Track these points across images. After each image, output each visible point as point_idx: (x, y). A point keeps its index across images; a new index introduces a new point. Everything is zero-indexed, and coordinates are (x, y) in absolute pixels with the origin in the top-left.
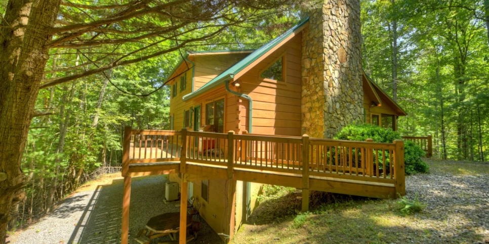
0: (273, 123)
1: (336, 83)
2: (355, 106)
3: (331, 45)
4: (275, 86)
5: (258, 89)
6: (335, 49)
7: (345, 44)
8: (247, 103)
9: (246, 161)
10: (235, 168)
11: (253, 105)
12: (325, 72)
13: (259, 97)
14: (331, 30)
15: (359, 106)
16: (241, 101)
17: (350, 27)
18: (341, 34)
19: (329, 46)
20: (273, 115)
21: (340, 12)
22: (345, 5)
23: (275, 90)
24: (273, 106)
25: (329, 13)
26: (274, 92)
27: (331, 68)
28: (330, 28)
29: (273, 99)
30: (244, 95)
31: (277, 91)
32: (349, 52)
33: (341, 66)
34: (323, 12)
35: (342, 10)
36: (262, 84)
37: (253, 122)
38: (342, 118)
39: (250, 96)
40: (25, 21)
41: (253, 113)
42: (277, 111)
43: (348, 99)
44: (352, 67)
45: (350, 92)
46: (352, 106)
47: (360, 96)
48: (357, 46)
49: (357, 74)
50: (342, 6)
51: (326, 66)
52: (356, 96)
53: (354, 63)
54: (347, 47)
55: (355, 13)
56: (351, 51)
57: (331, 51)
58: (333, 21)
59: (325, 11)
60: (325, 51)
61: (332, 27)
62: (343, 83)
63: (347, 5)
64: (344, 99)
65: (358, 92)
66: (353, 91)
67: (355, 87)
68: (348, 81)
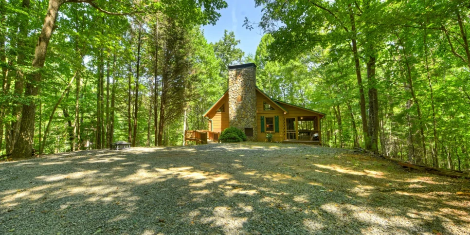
0: (220, 127)
1: (235, 111)
2: (247, 118)
3: (233, 97)
4: (221, 114)
5: (215, 117)
6: (235, 98)
8: (211, 121)
11: (212, 122)
12: (229, 108)
13: (215, 119)
14: (233, 91)
16: (209, 121)
17: (245, 84)
21: (239, 81)
24: (221, 121)
25: (232, 84)
26: (220, 117)
27: (233, 106)
29: (220, 119)
30: (209, 119)
31: (222, 116)
33: (238, 103)
36: (216, 115)
37: (213, 127)
38: (239, 124)
39: (212, 120)
41: (213, 125)
42: (222, 123)
43: (243, 116)
44: (245, 102)
45: (244, 113)
46: (245, 119)
47: (252, 113)
48: (249, 91)
49: (249, 104)
50: (239, 78)
51: (230, 106)
52: (249, 114)
53: (247, 100)
54: (243, 94)
55: (248, 76)
56: (245, 95)
57: (233, 99)
58: (234, 87)
59: (229, 85)
60: (230, 100)
61: (233, 89)
62: (240, 110)
63: (243, 76)
64: (240, 117)
65: (250, 112)
66: (246, 112)
67: (248, 110)
68: (243, 108)
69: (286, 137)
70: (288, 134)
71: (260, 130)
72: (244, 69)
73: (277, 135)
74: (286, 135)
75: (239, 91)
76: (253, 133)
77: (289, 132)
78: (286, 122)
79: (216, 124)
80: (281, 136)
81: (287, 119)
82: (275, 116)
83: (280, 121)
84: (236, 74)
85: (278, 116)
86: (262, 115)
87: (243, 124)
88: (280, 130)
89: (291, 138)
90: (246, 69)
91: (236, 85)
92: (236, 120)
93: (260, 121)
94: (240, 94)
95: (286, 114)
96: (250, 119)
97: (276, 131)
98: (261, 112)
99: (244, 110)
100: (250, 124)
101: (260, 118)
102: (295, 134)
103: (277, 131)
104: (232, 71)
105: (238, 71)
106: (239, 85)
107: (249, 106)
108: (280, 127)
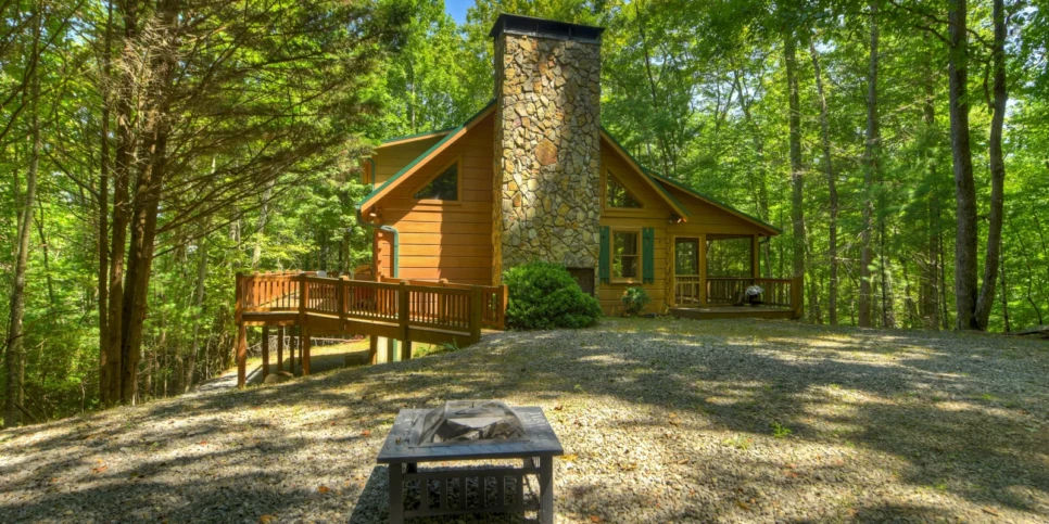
0: (436, 261)
1: (529, 198)
2: (576, 231)
3: (520, 141)
4: (440, 209)
5: (411, 216)
6: (528, 146)
7: (552, 134)
8: (390, 236)
9: (386, 314)
10: (349, 319)
11: (399, 239)
12: (505, 186)
13: (411, 227)
14: (521, 117)
15: (588, 230)
16: (380, 235)
17: (568, 102)
18: (546, 118)
19: (515, 143)
20: (437, 250)
21: (545, 82)
22: (558, 68)
23: (440, 215)
24: (438, 238)
25: (519, 90)
26: (439, 218)
27: (519, 178)
28: (518, 114)
29: (438, 227)
30: (384, 227)
31: (443, 216)
32: (565, 144)
33: (542, 171)
34: (505, 93)
35: (548, 78)
36: (417, 208)
37: (400, 261)
38: (543, 252)
39: (395, 228)
40: (143, 221)
41: (400, 250)
42: (443, 244)
43: (560, 221)
44: (569, 168)
45: (564, 210)
46: (568, 232)
47: (591, 214)
48: (586, 129)
49: (584, 179)
50: (548, 73)
51: (507, 176)
52: (580, 214)
53: (577, 161)
54: (561, 137)
55: (583, 73)
56: (570, 141)
57: (520, 151)
58: (525, 102)
59: (507, 90)
60: (507, 153)
61: (523, 113)
62: (548, 197)
63: (563, 66)
64: (548, 222)
65: (585, 207)
66: (572, 208)
67: (578, 200)
68: (560, 192)
69: (673, 300)
70: (678, 287)
72: (570, 44)
73: (647, 289)
74: (674, 290)
75: (548, 123)
76: (592, 287)
78: (673, 248)
79: (415, 250)
80: (658, 292)
81: (676, 240)
82: (644, 229)
83: (657, 244)
84: (537, 56)
85: (651, 229)
86: (603, 223)
87: (560, 250)
88: (657, 275)
89: (687, 299)
91: (534, 96)
96: (586, 235)
97: (645, 279)
99: (565, 201)
100: (584, 252)
102: (697, 286)
103: (649, 278)
104: (518, 37)
105: (543, 45)
106: (544, 100)
107: (584, 183)
108: (657, 264)
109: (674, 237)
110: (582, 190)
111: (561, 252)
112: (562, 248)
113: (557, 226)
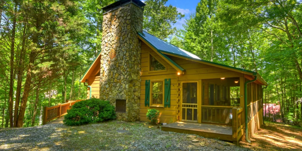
0: (99, 96)
1: (107, 73)
2: (120, 84)
3: (105, 52)
5: (94, 82)
6: (107, 53)
8: (89, 89)
11: (91, 90)
12: (101, 69)
13: (94, 85)
14: (106, 43)
15: (124, 83)
17: (120, 31)
21: (113, 27)
22: (117, 20)
24: (99, 89)
25: (106, 33)
27: (104, 66)
30: (88, 86)
32: (118, 49)
33: (111, 62)
35: (114, 25)
38: (110, 93)
39: (90, 86)
41: (91, 93)
43: (115, 80)
44: (119, 58)
45: (117, 75)
46: (118, 85)
47: (126, 76)
48: (125, 41)
49: (123, 61)
50: (114, 23)
51: (101, 65)
52: (122, 77)
53: (121, 55)
54: (117, 47)
55: (125, 18)
56: (119, 47)
57: (105, 55)
58: (108, 37)
60: (102, 57)
61: (107, 41)
62: (112, 71)
63: (119, 18)
64: (112, 81)
65: (124, 73)
66: (119, 74)
67: (121, 71)
68: (116, 69)
69: (181, 117)
70: (184, 110)
71: (143, 102)
72: (121, 8)
73: (167, 110)
74: (181, 111)
75: (113, 42)
76: (125, 108)
77: (186, 108)
78: (181, 89)
79: (94, 93)
80: (174, 113)
81: (183, 83)
82: (166, 80)
83: (172, 87)
84: (111, 18)
85: (170, 80)
86: (148, 78)
88: (172, 103)
89: (189, 118)
90: (123, 7)
91: (110, 34)
92: (107, 86)
93: (144, 87)
94: (114, 46)
95: (182, 75)
96: (124, 85)
97: (166, 105)
98: (147, 74)
99: (117, 72)
100: (123, 93)
101: (144, 83)
102: (195, 110)
103: (168, 105)
104: (106, 14)
105: (113, 14)
106: (113, 34)
107: (123, 64)
108: (172, 97)
109: (182, 82)
110: (123, 66)
111: (115, 93)
112: (115, 91)
113: (115, 82)
